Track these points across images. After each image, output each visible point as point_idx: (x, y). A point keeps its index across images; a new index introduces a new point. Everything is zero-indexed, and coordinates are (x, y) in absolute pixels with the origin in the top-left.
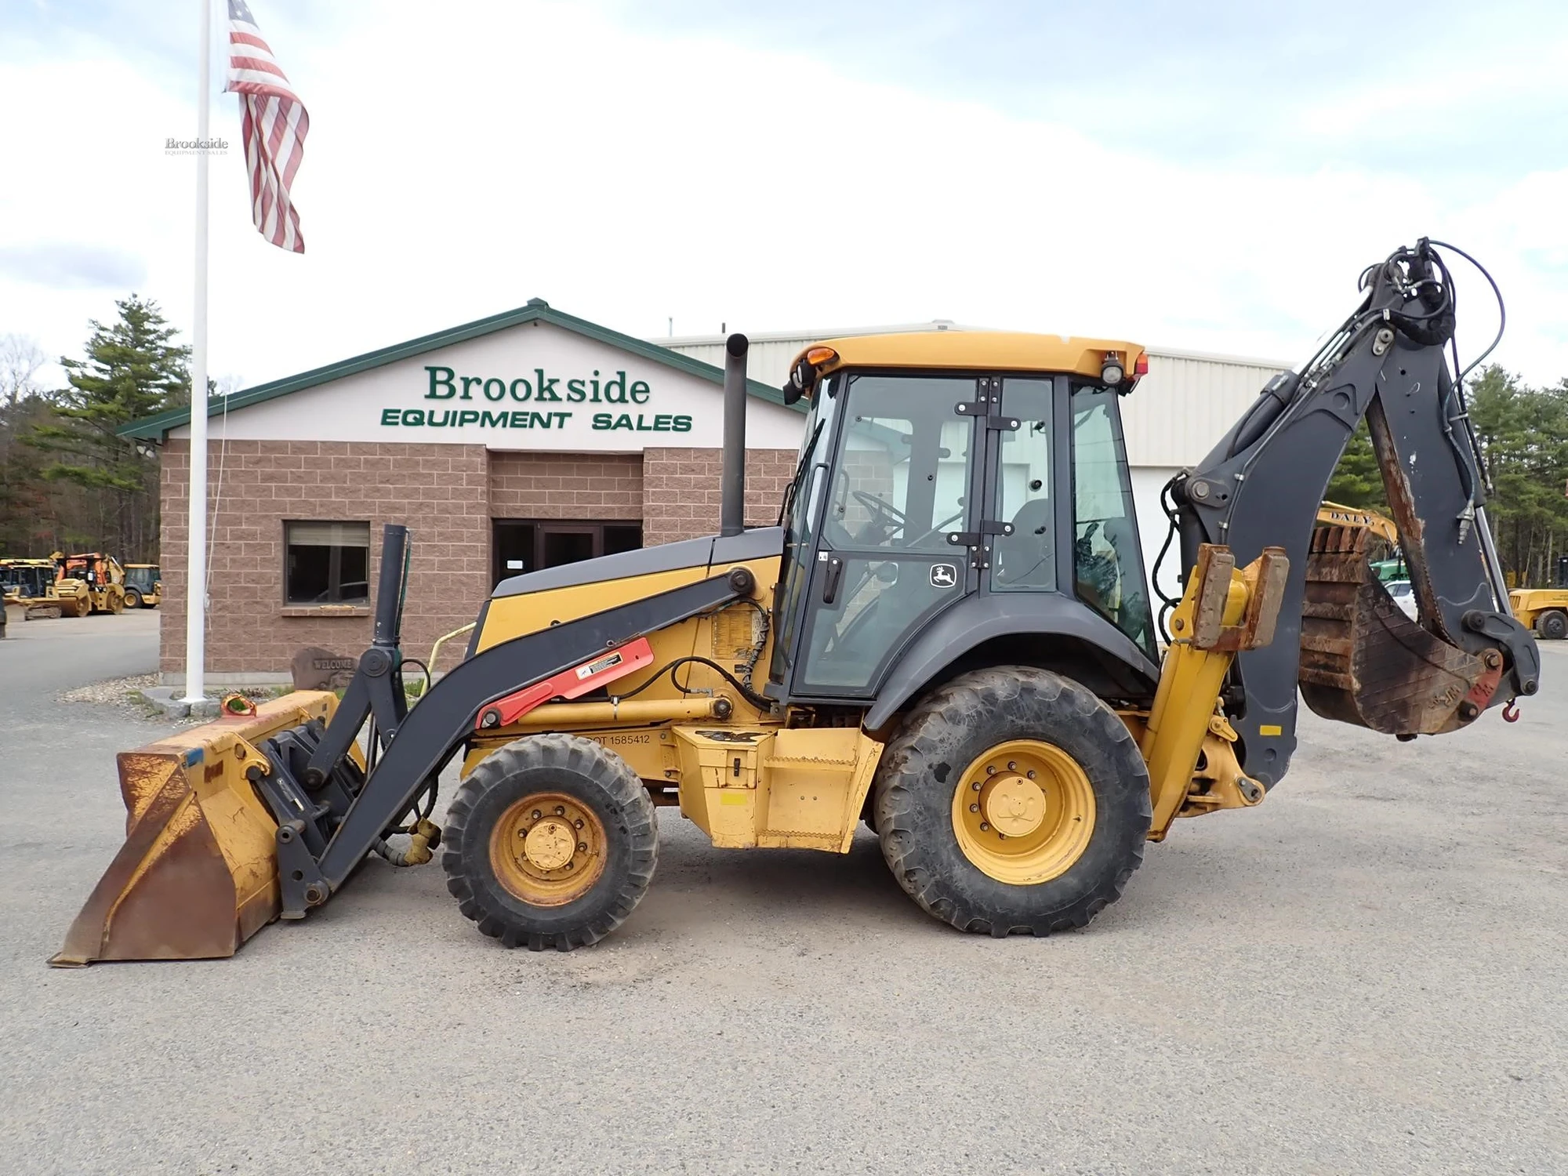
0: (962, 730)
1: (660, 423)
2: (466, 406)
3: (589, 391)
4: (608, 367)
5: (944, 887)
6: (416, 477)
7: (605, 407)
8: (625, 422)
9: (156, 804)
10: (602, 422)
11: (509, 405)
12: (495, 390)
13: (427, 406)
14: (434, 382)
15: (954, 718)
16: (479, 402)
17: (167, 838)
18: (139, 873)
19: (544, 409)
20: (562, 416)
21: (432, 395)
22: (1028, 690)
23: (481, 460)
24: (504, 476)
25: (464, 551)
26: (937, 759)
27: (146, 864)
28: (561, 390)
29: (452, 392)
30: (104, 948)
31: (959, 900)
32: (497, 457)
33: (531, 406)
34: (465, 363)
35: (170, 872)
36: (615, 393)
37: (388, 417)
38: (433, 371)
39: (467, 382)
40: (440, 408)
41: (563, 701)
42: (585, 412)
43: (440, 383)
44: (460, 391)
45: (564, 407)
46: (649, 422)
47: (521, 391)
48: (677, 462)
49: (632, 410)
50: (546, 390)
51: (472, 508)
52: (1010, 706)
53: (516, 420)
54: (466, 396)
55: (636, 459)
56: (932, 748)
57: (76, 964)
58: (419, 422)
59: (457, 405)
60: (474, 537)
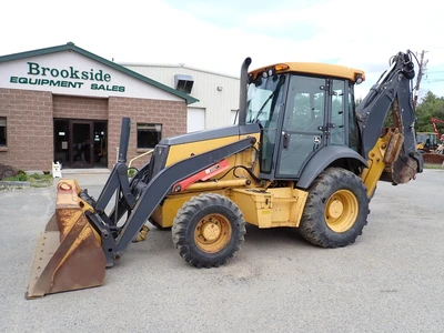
0: (329, 187)
1: (114, 88)
2: (44, 78)
3: (89, 76)
4: (96, 69)
5: (323, 235)
6: (25, 102)
7: (95, 82)
8: (102, 87)
9: (74, 228)
10: (94, 87)
11: (60, 78)
12: (55, 73)
13: (29, 77)
14: (31, 68)
15: (327, 184)
16: (49, 77)
17: (78, 241)
18: (66, 256)
19: (73, 81)
20: (80, 84)
21: (31, 73)
22: (345, 175)
23: (50, 97)
24: (58, 103)
25: (45, 128)
26: (322, 197)
27: (68, 253)
28: (79, 75)
29: (38, 72)
30: (51, 288)
31: (327, 239)
32: (55, 96)
33: (68, 80)
34: (43, 63)
35: (79, 255)
36: (99, 77)
37: (13, 80)
38: (31, 64)
39: (44, 69)
40: (34, 78)
41: (200, 181)
42: (88, 83)
43: (33, 69)
44: (41, 72)
45: (81, 81)
46: (110, 88)
47: (65, 74)
48: (120, 101)
49: (105, 84)
50: (74, 75)
51: (46, 114)
52: (341, 180)
53: (63, 84)
54: (44, 74)
55: (106, 100)
56: (321, 193)
57: (40, 297)
58: (25, 82)
59: (40, 77)
60: (48, 124)
